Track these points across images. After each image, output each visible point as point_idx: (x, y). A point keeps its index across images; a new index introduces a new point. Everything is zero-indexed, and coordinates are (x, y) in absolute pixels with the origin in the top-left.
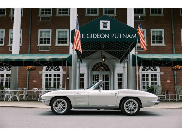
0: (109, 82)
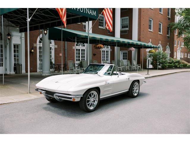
0: (4, 53)
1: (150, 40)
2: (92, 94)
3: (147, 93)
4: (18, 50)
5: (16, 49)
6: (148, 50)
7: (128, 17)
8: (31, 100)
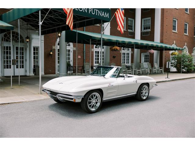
0: (24, 55)
1: (175, 42)
2: (95, 95)
3: (158, 97)
4: (38, 52)
5: (36, 51)
6: (171, 52)
7: (150, 18)
8: (41, 100)
